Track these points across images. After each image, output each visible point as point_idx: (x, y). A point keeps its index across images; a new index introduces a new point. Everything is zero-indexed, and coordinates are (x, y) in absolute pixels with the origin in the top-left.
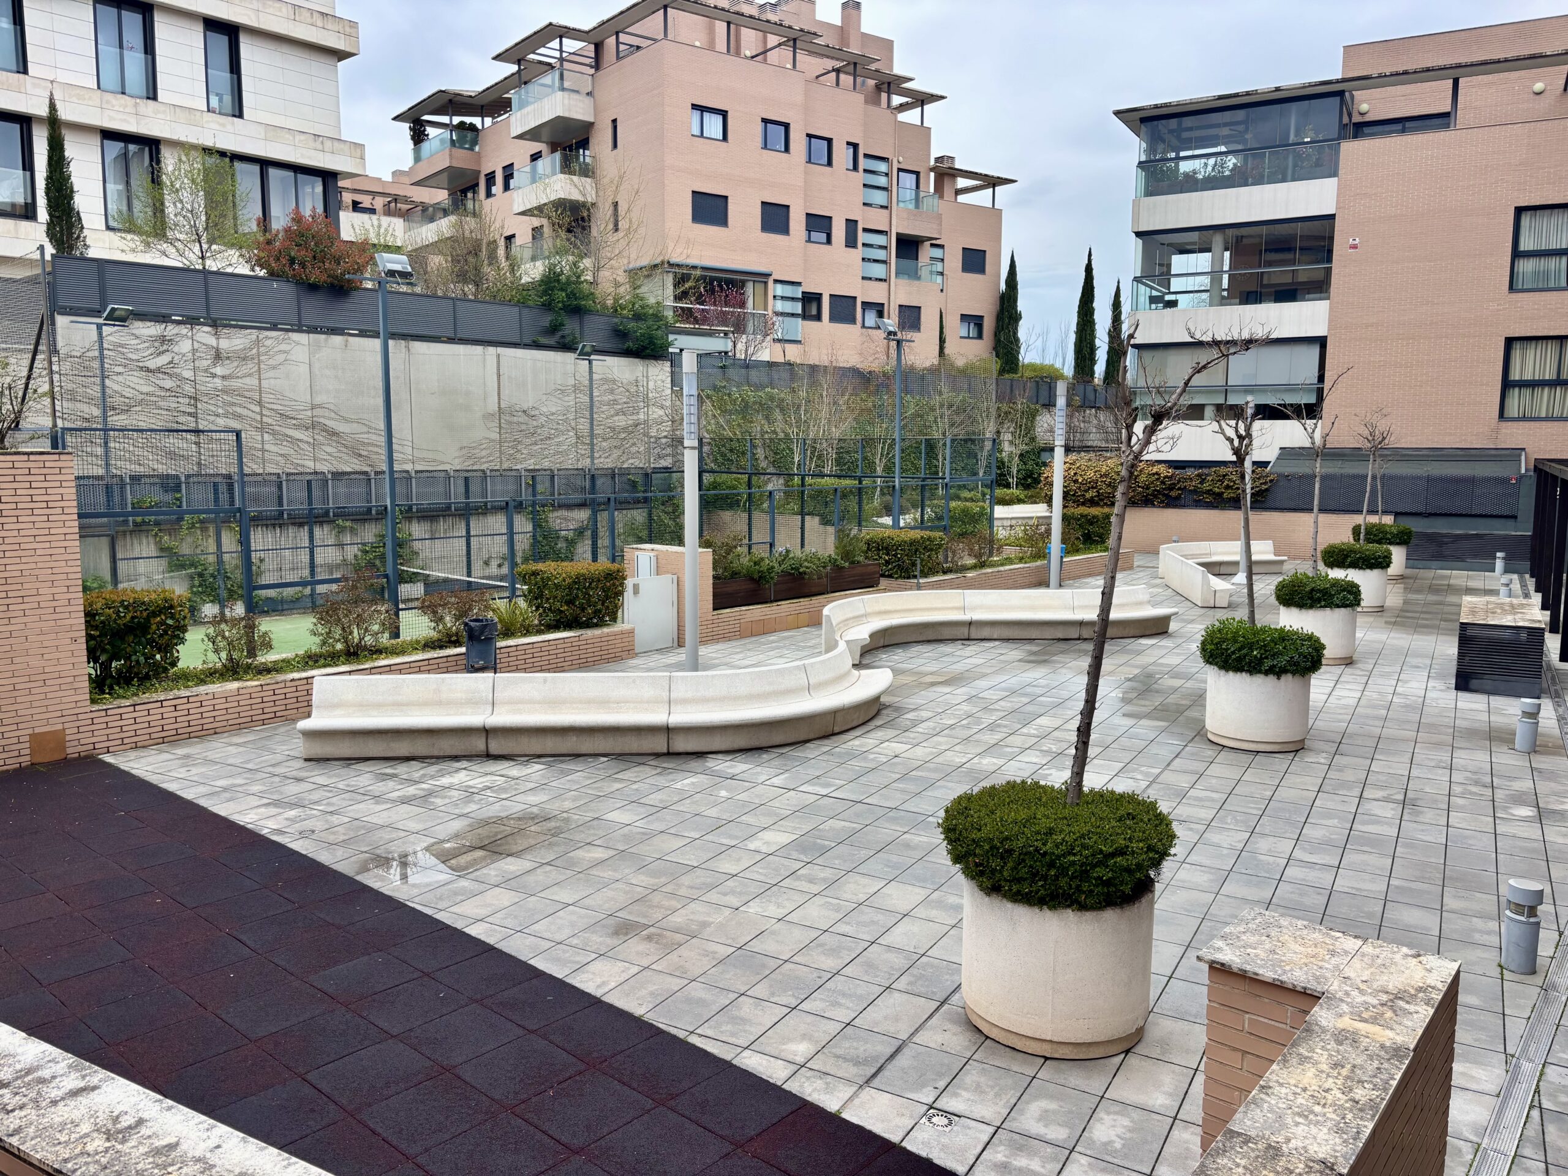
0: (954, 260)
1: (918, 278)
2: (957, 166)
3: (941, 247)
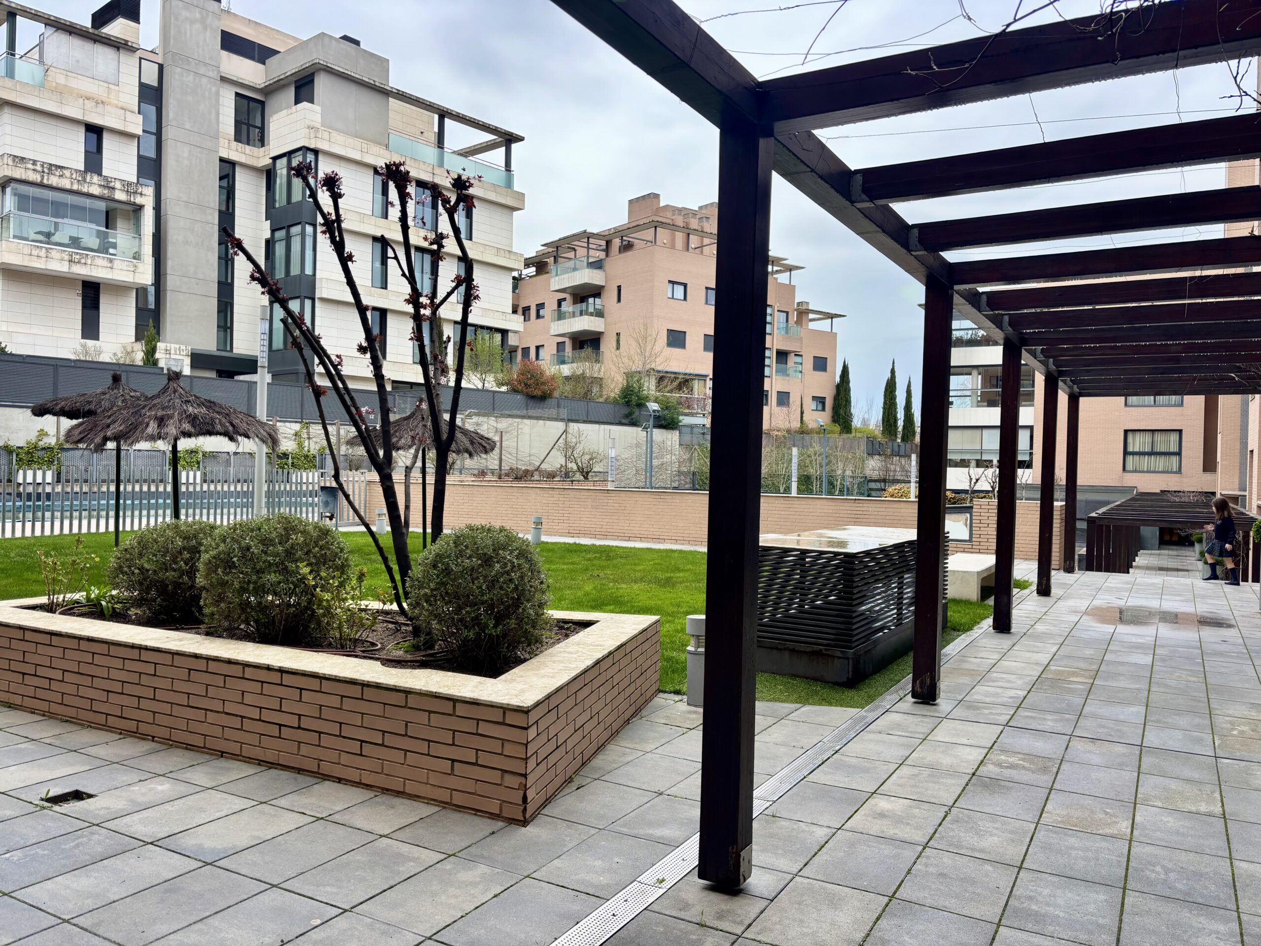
0: (809, 363)
1: (788, 375)
2: (811, 308)
3: (801, 356)
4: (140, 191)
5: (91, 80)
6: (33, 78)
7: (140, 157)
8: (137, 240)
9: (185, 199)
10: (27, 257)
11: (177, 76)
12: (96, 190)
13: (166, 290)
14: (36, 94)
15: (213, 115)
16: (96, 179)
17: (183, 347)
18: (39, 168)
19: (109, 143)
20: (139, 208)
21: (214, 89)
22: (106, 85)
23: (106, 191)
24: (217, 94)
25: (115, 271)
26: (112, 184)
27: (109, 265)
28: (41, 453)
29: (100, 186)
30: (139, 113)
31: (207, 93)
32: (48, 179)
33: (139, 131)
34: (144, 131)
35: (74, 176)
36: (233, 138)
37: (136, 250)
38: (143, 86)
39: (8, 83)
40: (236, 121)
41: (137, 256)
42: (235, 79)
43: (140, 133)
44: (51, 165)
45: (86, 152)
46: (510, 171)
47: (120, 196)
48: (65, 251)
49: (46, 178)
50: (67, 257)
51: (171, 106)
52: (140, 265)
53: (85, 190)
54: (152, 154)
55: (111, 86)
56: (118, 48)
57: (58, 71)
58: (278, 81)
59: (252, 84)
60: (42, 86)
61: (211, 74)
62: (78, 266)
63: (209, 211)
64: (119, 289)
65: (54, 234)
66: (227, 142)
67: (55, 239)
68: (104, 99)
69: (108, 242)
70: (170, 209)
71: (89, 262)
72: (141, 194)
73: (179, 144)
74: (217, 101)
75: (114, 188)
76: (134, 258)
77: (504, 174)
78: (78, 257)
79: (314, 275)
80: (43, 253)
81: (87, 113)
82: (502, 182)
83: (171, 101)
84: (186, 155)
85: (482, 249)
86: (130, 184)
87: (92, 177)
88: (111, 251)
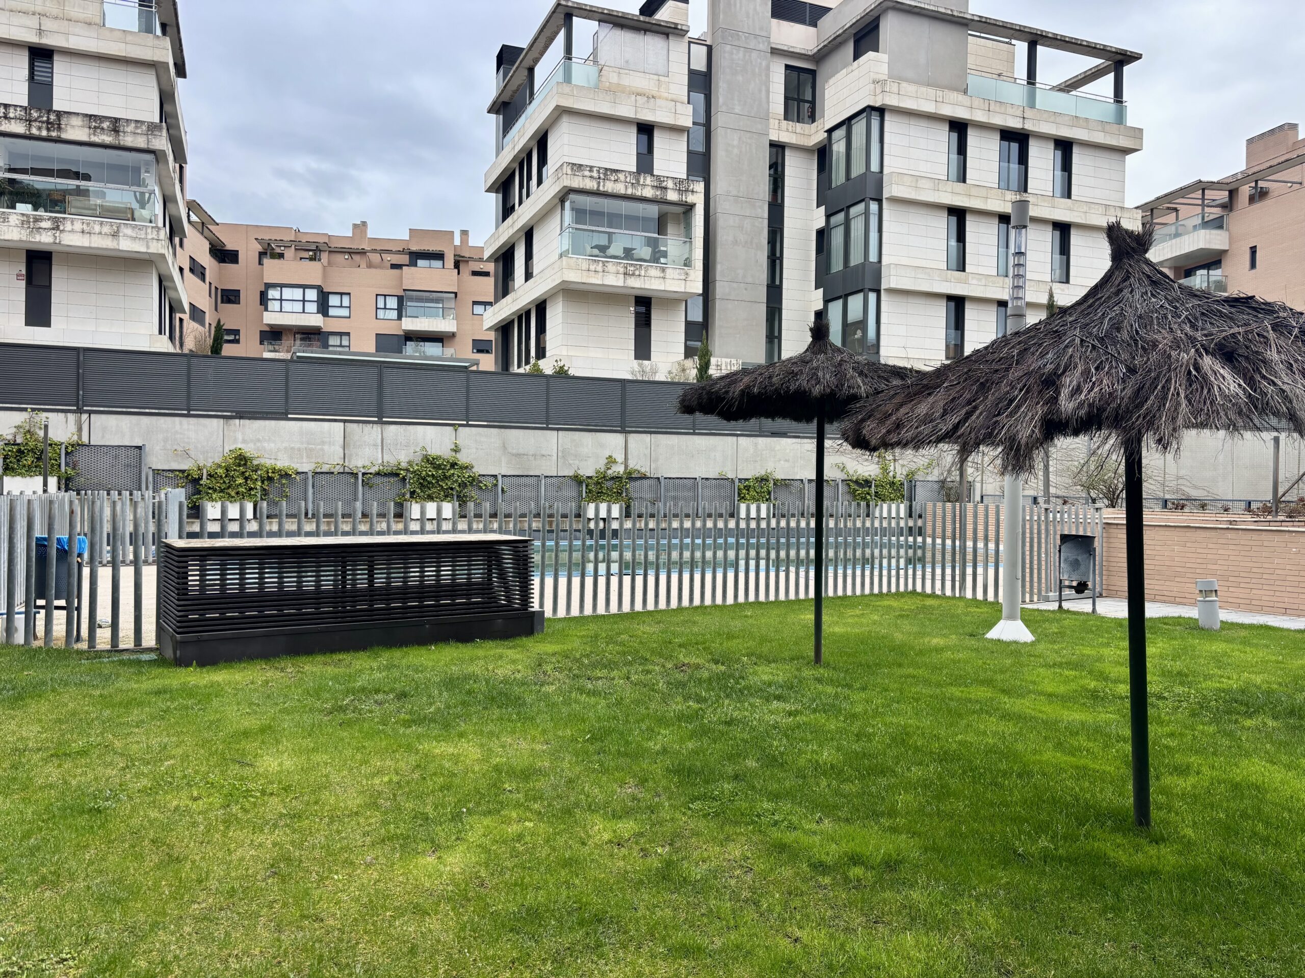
4: (691, 188)
5: (642, 75)
6: (588, 81)
7: (690, 153)
8: (688, 244)
9: (734, 193)
10: (585, 273)
11: (727, 55)
12: (648, 193)
13: (714, 299)
14: (591, 96)
15: (764, 93)
16: (649, 180)
17: (734, 361)
18: (595, 174)
19: (659, 140)
20: (691, 207)
21: (764, 63)
22: (656, 77)
23: (658, 193)
24: (768, 68)
25: (668, 281)
26: (664, 184)
27: (662, 275)
28: (609, 484)
29: (653, 187)
30: (689, 103)
31: (757, 70)
32: (604, 186)
33: (688, 123)
34: (694, 123)
35: (628, 180)
36: (782, 117)
37: (686, 256)
38: (692, 73)
39: (566, 89)
40: (787, 98)
41: (687, 263)
42: (785, 48)
43: (690, 125)
44: (606, 169)
45: (638, 154)
46: (1122, 102)
47: (672, 196)
48: (620, 263)
49: (602, 184)
50: (622, 270)
51: (721, 90)
52: (691, 272)
53: (639, 193)
54: (701, 148)
55: (662, 78)
56: (667, 35)
57: (611, 69)
58: (835, 39)
59: (803, 52)
60: (597, 87)
61: (761, 47)
62: (633, 278)
63: (758, 204)
64: (672, 301)
65: (608, 247)
66: (777, 121)
67: (611, 251)
68: (655, 93)
69: (660, 251)
70: (721, 207)
71: (643, 273)
72: (693, 191)
73: (729, 131)
74: (768, 76)
75: (666, 188)
76: (685, 265)
77: (1113, 107)
78: (632, 268)
79: (880, 261)
80: (600, 267)
81: (639, 109)
82: (1110, 118)
83: (721, 84)
84: (736, 143)
85: (1085, 208)
86: (681, 181)
87: (645, 179)
88: (662, 260)
